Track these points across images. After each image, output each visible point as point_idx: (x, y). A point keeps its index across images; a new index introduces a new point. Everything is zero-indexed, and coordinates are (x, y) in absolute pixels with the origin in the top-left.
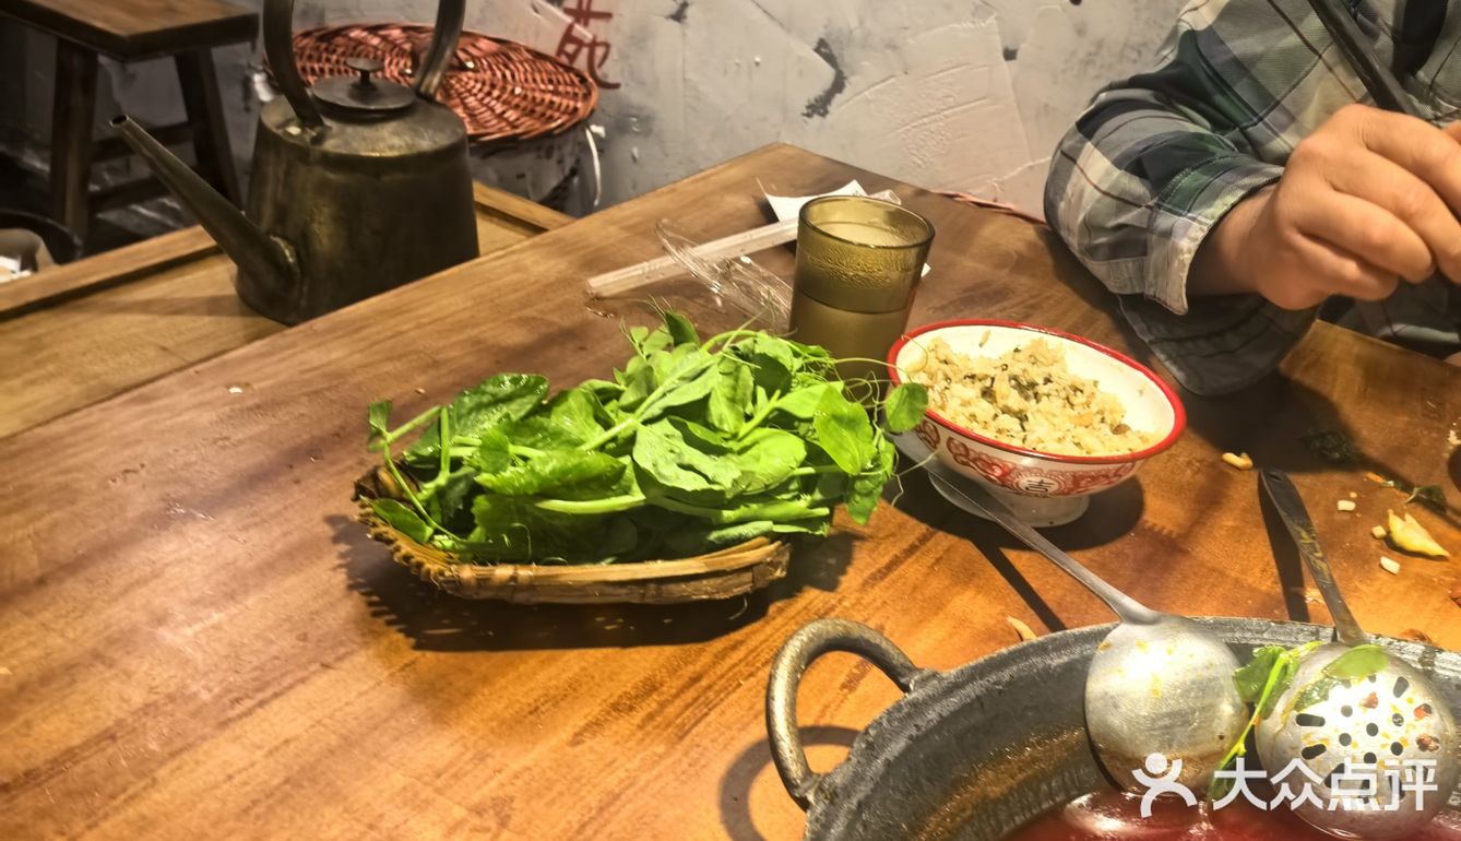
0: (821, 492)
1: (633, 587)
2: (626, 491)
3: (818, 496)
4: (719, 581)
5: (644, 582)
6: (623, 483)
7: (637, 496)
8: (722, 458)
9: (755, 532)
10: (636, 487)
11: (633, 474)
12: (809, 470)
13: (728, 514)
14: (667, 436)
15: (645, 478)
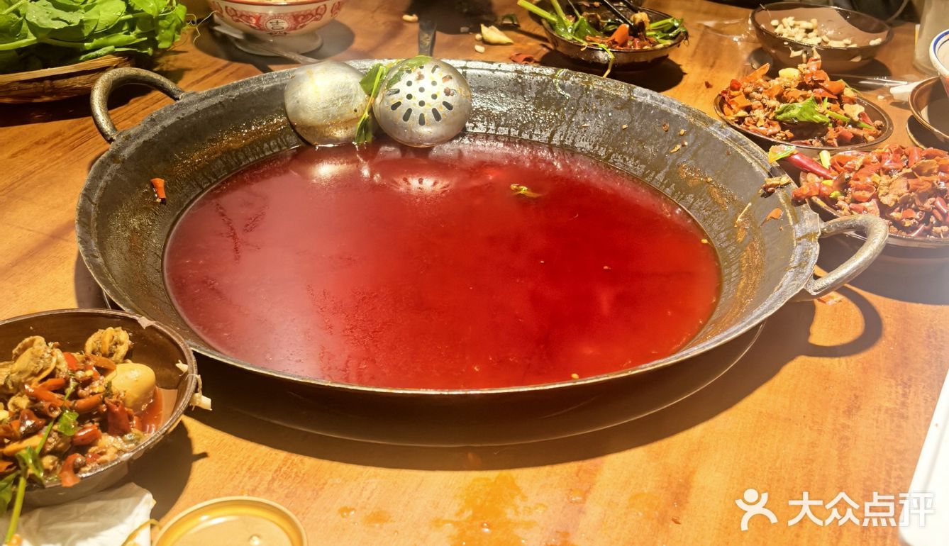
0: (140, 28)
1: (37, 83)
2: (26, 37)
3: (138, 30)
4: (87, 77)
5: (41, 80)
6: (22, 32)
7: (31, 38)
8: (76, 13)
9: (105, 52)
10: (30, 34)
11: (27, 27)
12: (130, 16)
13: (87, 45)
14: (44, 6)
15: (34, 28)
